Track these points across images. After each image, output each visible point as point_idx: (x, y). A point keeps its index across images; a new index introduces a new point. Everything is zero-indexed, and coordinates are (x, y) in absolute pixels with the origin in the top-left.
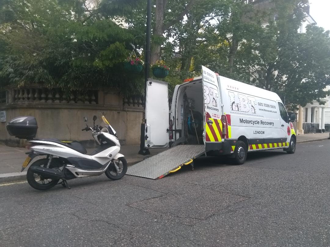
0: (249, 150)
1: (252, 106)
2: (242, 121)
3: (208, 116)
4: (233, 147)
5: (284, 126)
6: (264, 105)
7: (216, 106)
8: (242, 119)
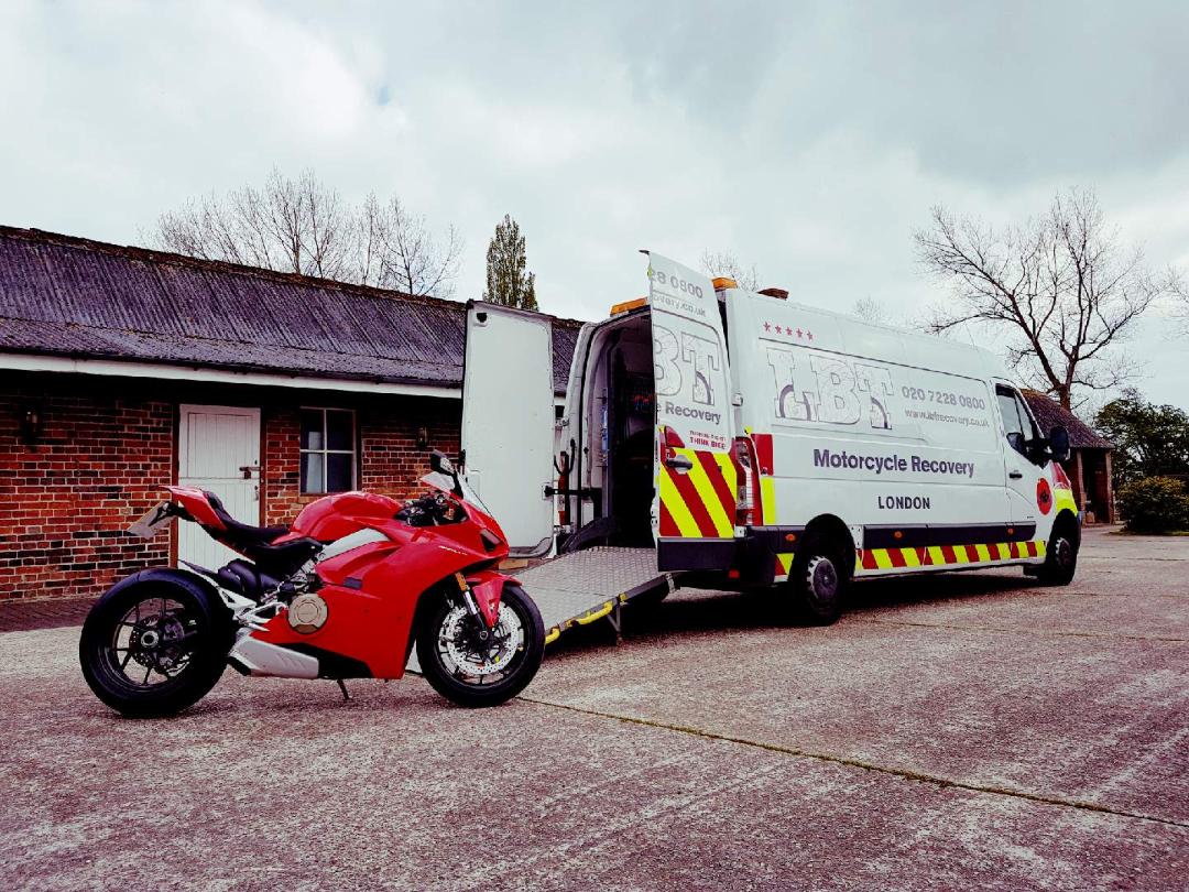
0: (860, 570)
1: (874, 401)
2: (821, 458)
3: (673, 440)
4: (786, 560)
5: (1020, 476)
6: (928, 396)
7: (709, 403)
8: (826, 452)
